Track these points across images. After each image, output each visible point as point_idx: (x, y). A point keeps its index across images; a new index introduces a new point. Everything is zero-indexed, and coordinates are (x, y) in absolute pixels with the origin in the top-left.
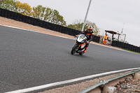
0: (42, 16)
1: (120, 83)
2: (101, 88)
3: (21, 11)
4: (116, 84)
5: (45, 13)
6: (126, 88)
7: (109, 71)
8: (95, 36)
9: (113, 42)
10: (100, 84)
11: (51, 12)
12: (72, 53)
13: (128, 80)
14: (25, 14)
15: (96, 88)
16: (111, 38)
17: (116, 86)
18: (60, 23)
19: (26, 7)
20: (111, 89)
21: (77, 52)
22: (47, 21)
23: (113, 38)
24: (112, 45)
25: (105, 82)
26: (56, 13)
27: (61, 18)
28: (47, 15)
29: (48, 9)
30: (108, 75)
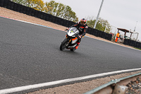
0: (54, 11)
1: (132, 82)
2: (113, 87)
4: (127, 83)
5: (57, 9)
6: (138, 88)
7: (121, 70)
8: (107, 34)
9: (125, 40)
10: (111, 83)
11: (63, 8)
12: (61, 49)
13: (140, 79)
14: (38, 9)
15: (108, 86)
16: (123, 36)
17: (127, 86)
18: (72, 19)
19: (38, 2)
20: (123, 88)
21: (67, 48)
22: (60, 16)
23: (125, 37)
24: (124, 43)
25: (117, 81)
26: (69, 9)
27: (73, 15)
28: (59, 11)
29: (61, 5)
30: (119, 74)
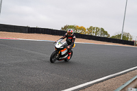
0: (93, 33)
3: (79, 32)
5: (95, 31)
11: (99, 30)
12: (52, 61)
14: (82, 33)
19: (82, 29)
22: (97, 35)
29: (97, 28)
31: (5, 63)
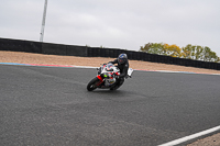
0: (193, 55)
3: (170, 53)
5: (196, 52)
11: (202, 50)
14: (175, 56)
19: (174, 48)
22: (199, 59)
28: (198, 54)
31: (53, 105)
